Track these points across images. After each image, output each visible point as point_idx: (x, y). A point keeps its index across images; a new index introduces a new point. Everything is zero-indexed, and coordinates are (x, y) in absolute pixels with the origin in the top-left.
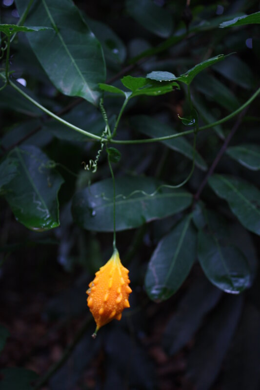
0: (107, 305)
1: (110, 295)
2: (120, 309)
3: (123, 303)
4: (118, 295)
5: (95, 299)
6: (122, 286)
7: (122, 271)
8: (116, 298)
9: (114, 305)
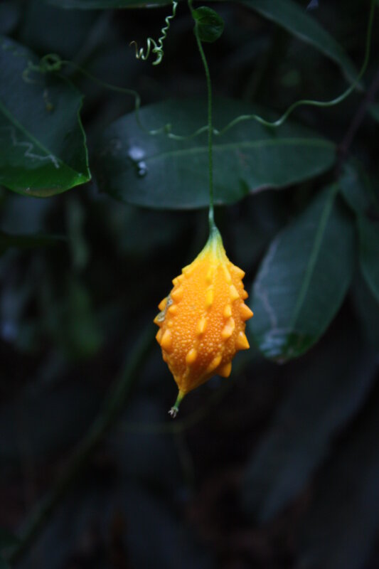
0: (205, 343)
1: (209, 322)
2: (230, 351)
3: (236, 339)
4: (226, 320)
5: (178, 331)
6: (234, 304)
7: (232, 273)
8: (222, 328)
9: (217, 343)
